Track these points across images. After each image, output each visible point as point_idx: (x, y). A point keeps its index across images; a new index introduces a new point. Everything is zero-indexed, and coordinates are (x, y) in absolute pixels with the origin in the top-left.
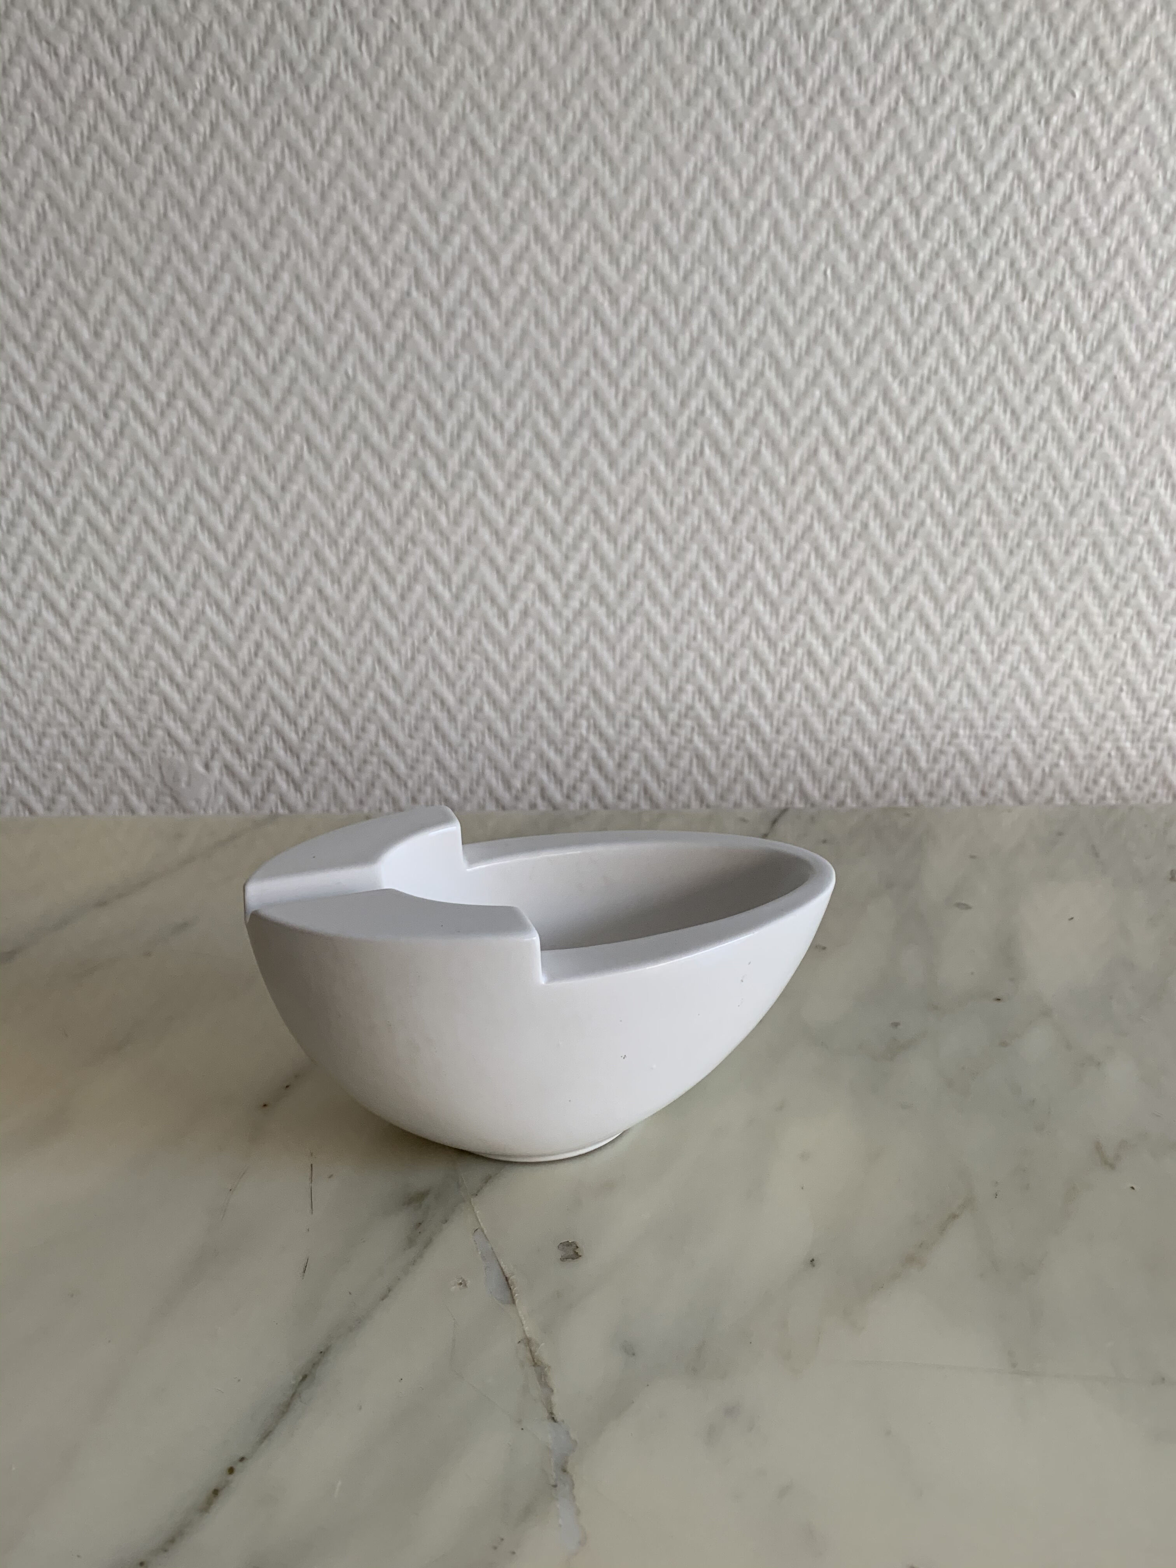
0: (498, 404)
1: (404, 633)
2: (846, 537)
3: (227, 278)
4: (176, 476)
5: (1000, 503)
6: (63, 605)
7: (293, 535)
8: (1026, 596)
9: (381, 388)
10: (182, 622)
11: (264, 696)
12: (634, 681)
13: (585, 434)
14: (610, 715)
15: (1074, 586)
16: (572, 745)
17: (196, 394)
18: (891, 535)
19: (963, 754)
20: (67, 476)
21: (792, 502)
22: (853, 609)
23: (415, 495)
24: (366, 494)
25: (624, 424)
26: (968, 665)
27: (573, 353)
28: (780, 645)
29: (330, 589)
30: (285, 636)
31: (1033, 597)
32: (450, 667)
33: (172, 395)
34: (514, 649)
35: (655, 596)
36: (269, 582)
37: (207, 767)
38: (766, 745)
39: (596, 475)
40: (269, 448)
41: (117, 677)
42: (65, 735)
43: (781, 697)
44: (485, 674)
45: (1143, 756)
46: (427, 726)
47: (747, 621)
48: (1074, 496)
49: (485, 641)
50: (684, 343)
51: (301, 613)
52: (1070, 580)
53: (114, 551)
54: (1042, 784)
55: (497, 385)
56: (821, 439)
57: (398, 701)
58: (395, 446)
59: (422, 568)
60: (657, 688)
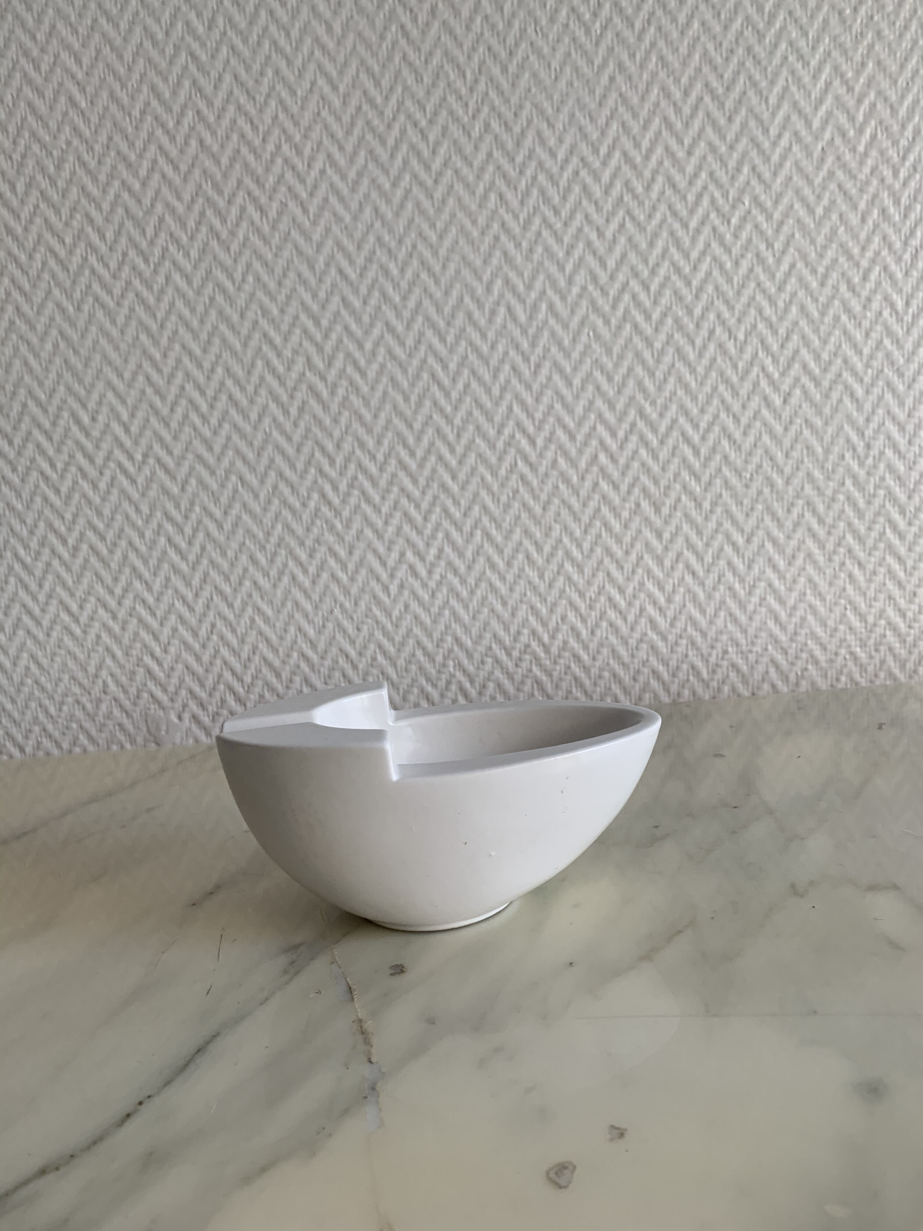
0: (371, 443)
1: (316, 608)
2: (625, 514)
3: (180, 375)
4: (151, 510)
5: (734, 481)
6: (74, 608)
7: (234, 545)
8: (763, 545)
9: (289, 439)
10: (159, 613)
11: (218, 662)
12: (484, 629)
13: (433, 459)
14: (470, 656)
15: (798, 535)
16: (444, 681)
17: (162, 454)
18: (658, 510)
19: (734, 666)
20: (75, 516)
21: (583, 493)
22: (637, 564)
23: (317, 510)
24: (284, 512)
25: (459, 450)
26: (728, 599)
27: (419, 404)
28: (588, 595)
29: (262, 581)
30: (231, 617)
31: (769, 546)
32: (351, 630)
33: (145, 456)
34: (396, 613)
35: (493, 566)
36: (219, 580)
37: (180, 718)
38: (586, 670)
39: (443, 487)
40: (215, 486)
41: (114, 657)
42: (78, 702)
43: (593, 633)
44: (376, 632)
45: (871, 657)
46: (337, 674)
47: (561, 579)
48: (788, 470)
49: (374, 608)
50: (496, 391)
51: (242, 600)
52: (794, 531)
53: (109, 567)
54: (797, 684)
55: (369, 431)
56: (599, 447)
57: (314, 657)
58: (301, 477)
59: (326, 560)
60: (501, 633)
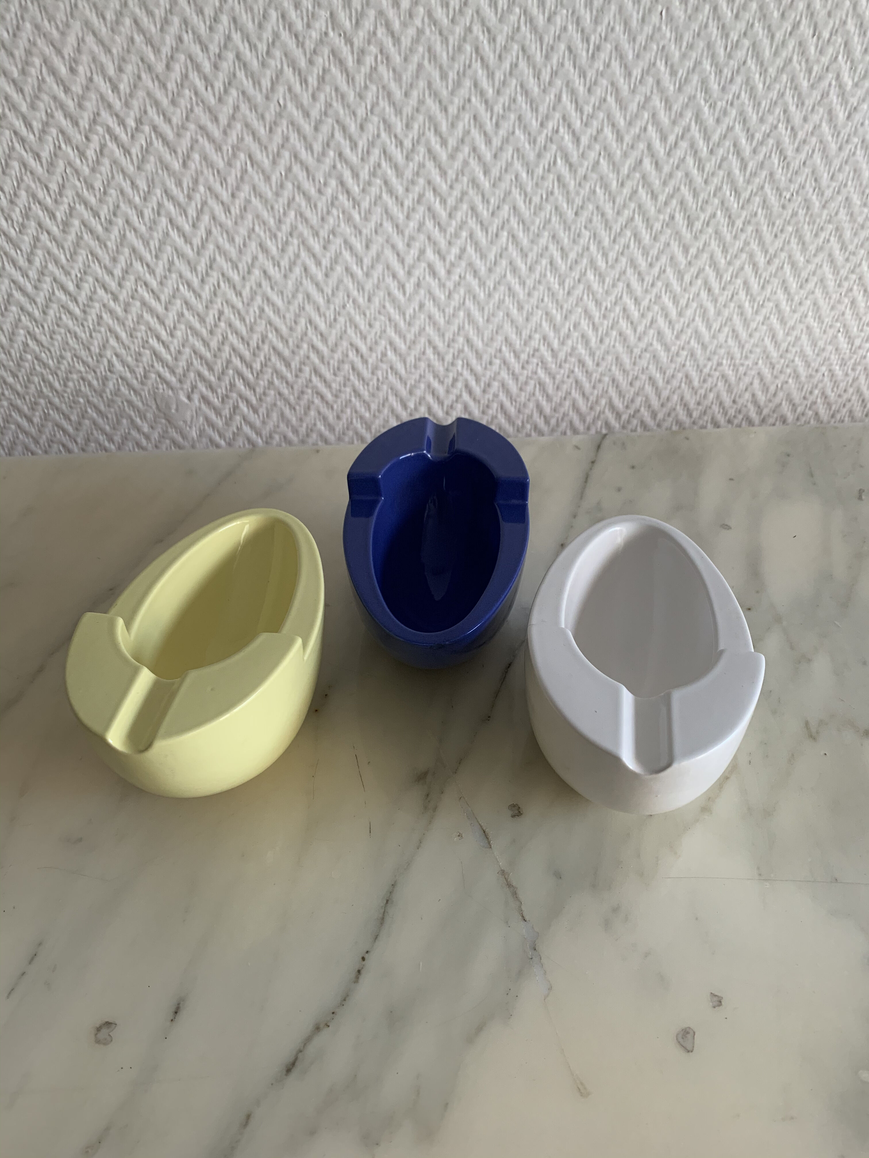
0: (399, 127)
1: (328, 301)
2: (657, 226)
3: (176, 20)
4: (149, 186)
5: (773, 199)
6: (71, 287)
7: (243, 231)
8: (782, 268)
9: (307, 115)
10: (163, 298)
11: (227, 348)
12: (497, 332)
13: (466, 149)
14: (479, 356)
15: (818, 260)
16: (451, 379)
17: (159, 121)
18: (690, 224)
19: (724, 377)
20: (62, 187)
21: (619, 200)
22: (658, 278)
23: (335, 198)
24: (297, 198)
25: (496, 142)
26: (735, 316)
27: (458, 84)
28: (604, 304)
29: (272, 271)
30: (240, 305)
31: (787, 268)
32: (363, 326)
33: (139, 122)
34: (410, 312)
35: (515, 270)
36: (226, 266)
37: (189, 398)
38: (588, 374)
39: (474, 182)
40: (221, 164)
41: (117, 338)
42: (83, 379)
43: (601, 341)
44: (388, 329)
45: (847, 375)
46: (347, 367)
47: (581, 287)
48: (828, 193)
49: (387, 305)
50: (546, 76)
51: (251, 288)
52: (815, 255)
53: (106, 246)
54: (775, 395)
55: (398, 112)
56: (646, 151)
57: (325, 350)
58: (319, 161)
59: (341, 253)
60: (513, 337)
